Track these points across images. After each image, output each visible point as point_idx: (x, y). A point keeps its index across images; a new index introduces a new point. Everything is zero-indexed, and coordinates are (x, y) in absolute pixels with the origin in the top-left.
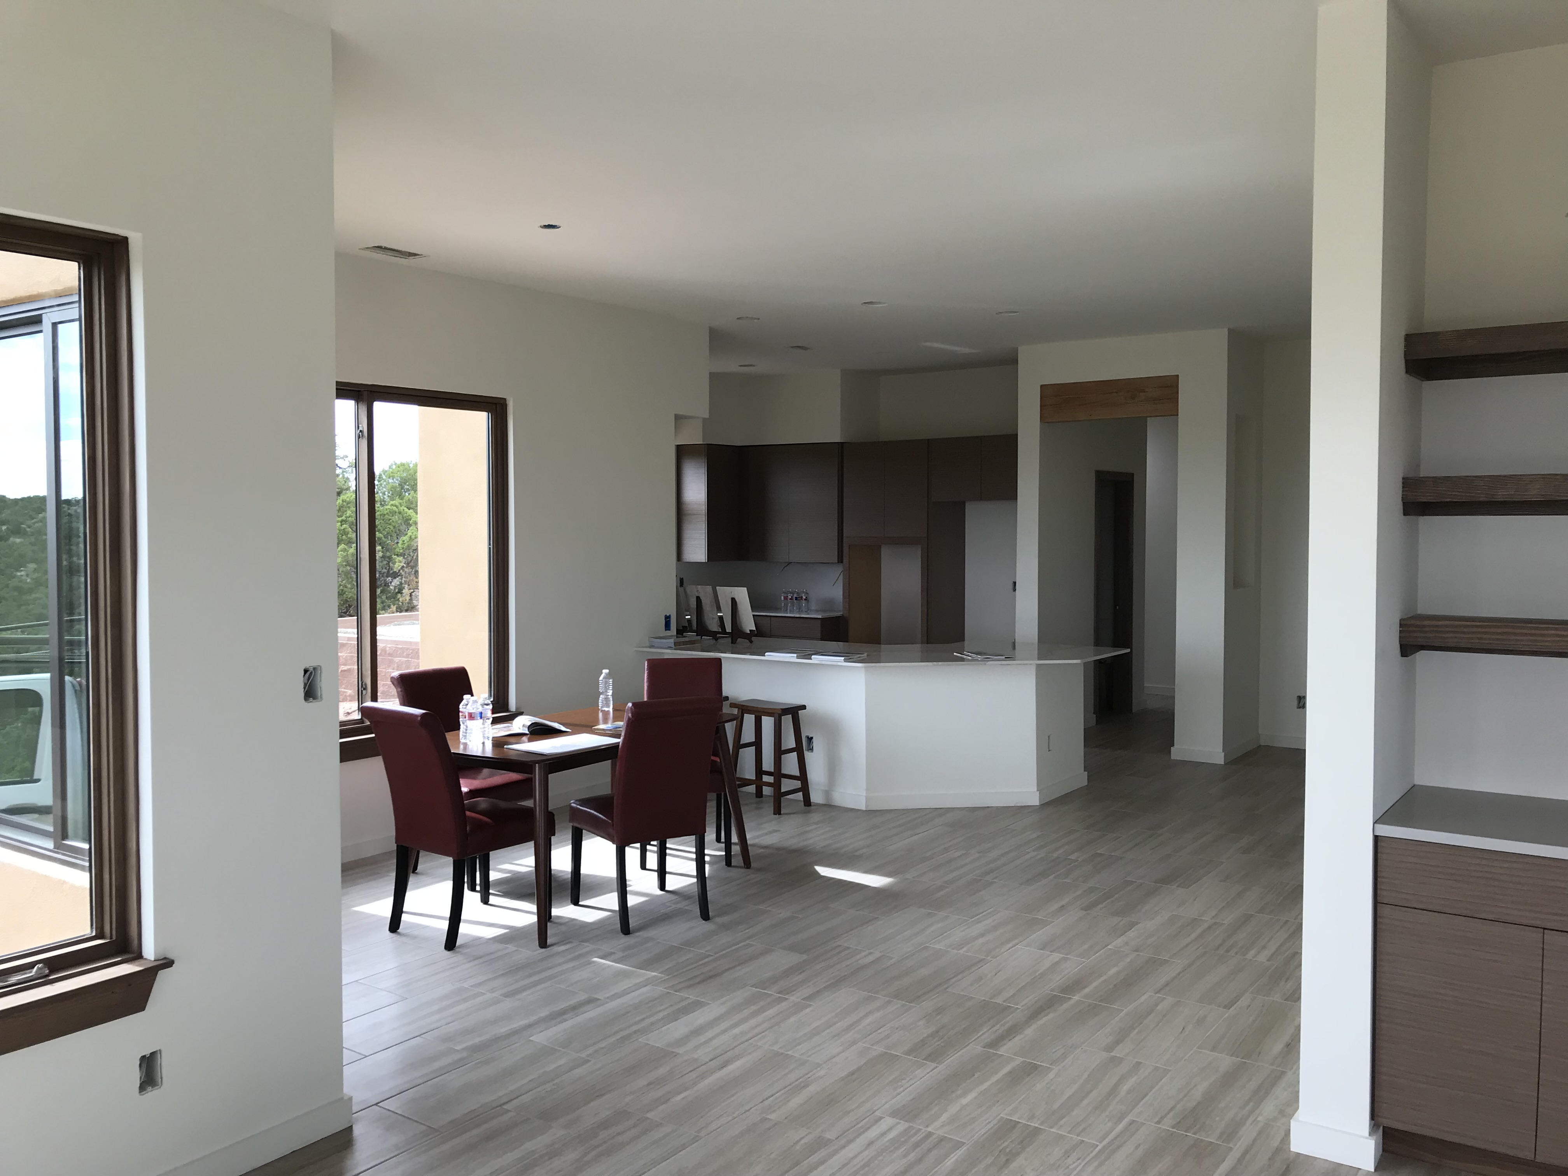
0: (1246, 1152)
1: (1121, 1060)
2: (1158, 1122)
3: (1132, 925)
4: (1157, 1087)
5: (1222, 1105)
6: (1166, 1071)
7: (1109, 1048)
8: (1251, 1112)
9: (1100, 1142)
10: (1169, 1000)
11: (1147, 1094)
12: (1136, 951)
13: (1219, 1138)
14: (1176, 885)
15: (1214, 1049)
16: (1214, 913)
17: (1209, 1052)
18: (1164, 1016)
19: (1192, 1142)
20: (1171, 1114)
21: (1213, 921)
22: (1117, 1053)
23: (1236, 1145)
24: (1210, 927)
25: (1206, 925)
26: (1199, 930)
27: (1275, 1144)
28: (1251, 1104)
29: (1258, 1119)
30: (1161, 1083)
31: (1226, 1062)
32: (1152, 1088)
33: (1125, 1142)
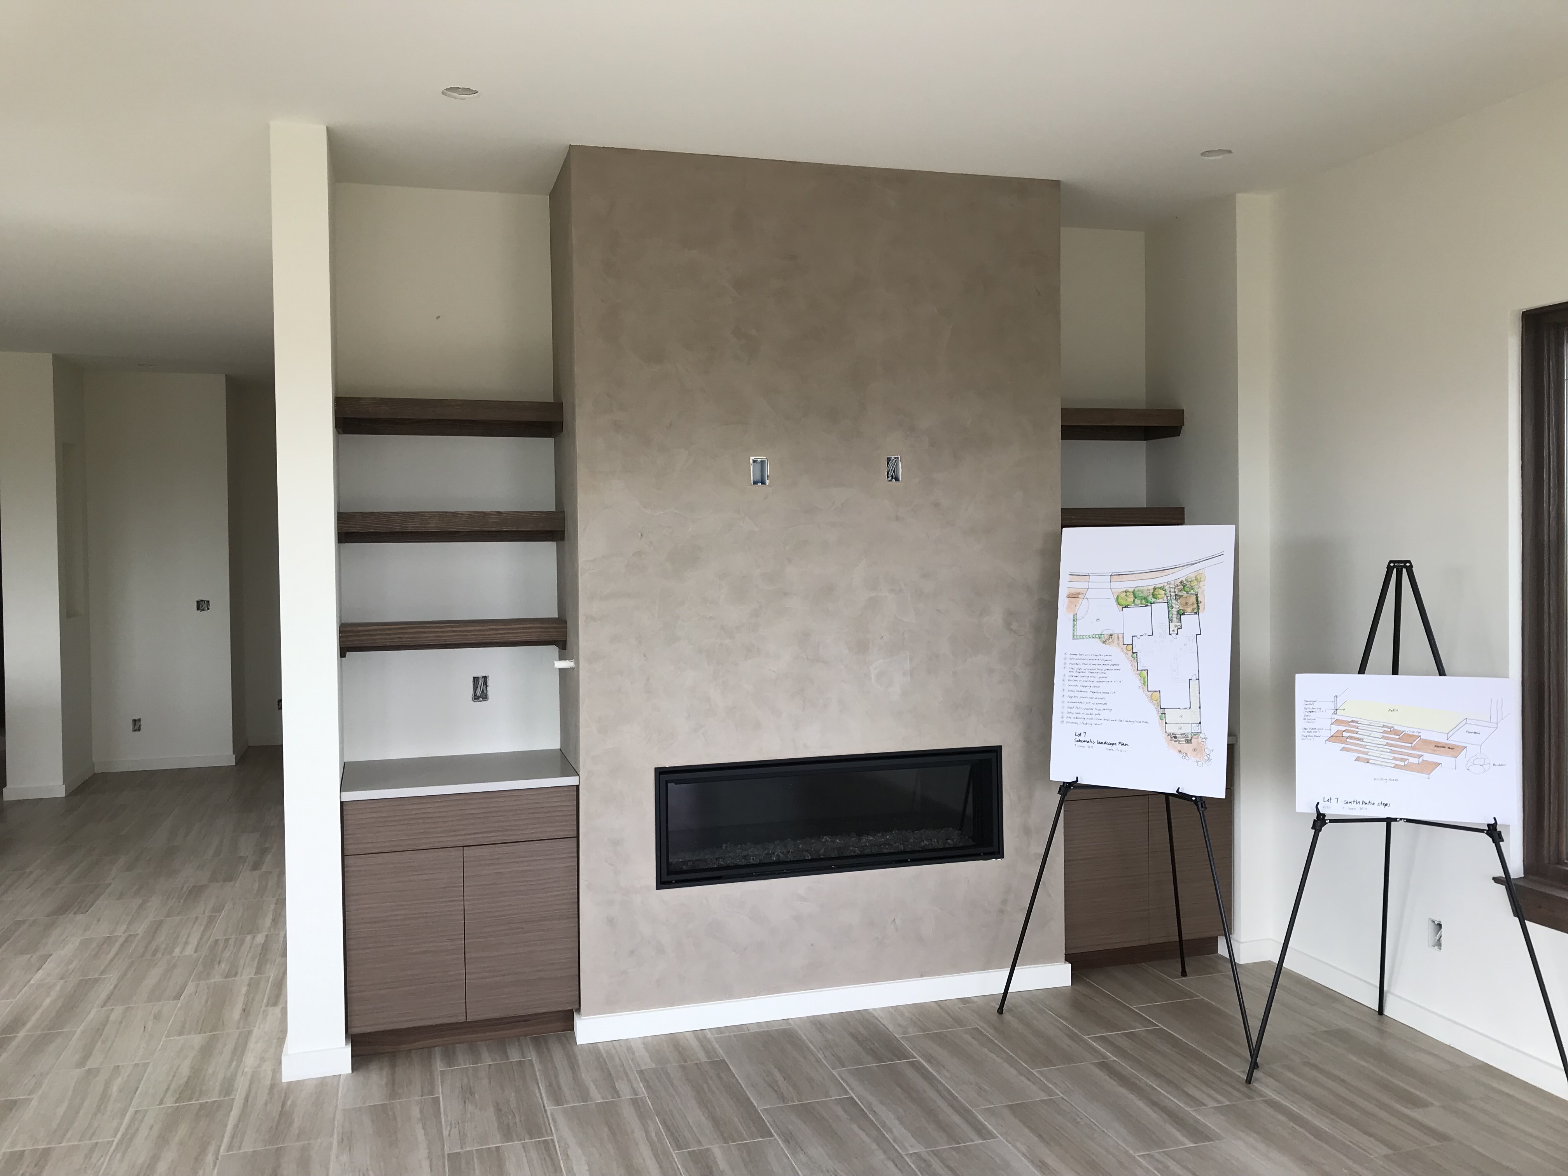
0: (247, 1099)
1: (98, 1070)
2: (161, 1103)
3: (45, 958)
4: (144, 1079)
5: (210, 1071)
6: (146, 1065)
7: (81, 1063)
8: (238, 1067)
9: (115, 1137)
10: (119, 1010)
11: (137, 1088)
12: (62, 978)
13: (219, 1097)
14: (73, 912)
15: (181, 1034)
16: (125, 927)
17: (178, 1038)
18: (121, 1023)
19: (199, 1107)
20: (169, 1094)
21: (126, 934)
22: (90, 1065)
23: (236, 1095)
24: (126, 941)
25: (121, 940)
26: (117, 945)
27: (268, 1082)
28: (234, 1063)
29: (245, 1071)
30: (146, 1075)
31: (197, 1040)
32: (139, 1081)
33: (138, 1129)
